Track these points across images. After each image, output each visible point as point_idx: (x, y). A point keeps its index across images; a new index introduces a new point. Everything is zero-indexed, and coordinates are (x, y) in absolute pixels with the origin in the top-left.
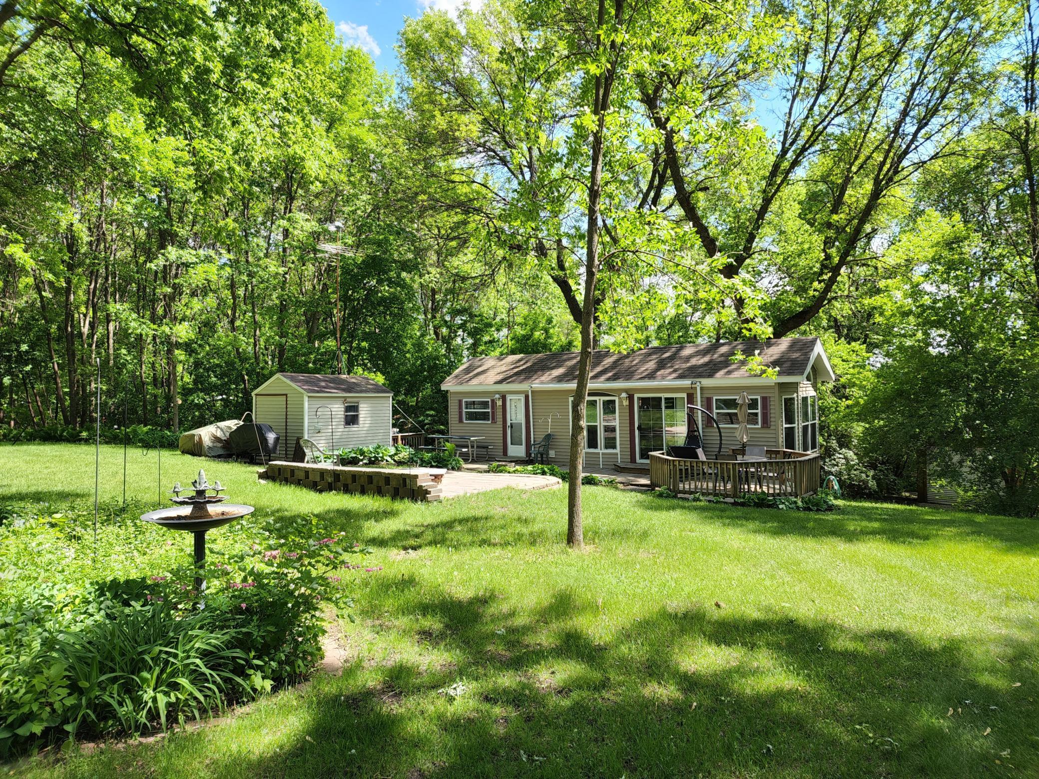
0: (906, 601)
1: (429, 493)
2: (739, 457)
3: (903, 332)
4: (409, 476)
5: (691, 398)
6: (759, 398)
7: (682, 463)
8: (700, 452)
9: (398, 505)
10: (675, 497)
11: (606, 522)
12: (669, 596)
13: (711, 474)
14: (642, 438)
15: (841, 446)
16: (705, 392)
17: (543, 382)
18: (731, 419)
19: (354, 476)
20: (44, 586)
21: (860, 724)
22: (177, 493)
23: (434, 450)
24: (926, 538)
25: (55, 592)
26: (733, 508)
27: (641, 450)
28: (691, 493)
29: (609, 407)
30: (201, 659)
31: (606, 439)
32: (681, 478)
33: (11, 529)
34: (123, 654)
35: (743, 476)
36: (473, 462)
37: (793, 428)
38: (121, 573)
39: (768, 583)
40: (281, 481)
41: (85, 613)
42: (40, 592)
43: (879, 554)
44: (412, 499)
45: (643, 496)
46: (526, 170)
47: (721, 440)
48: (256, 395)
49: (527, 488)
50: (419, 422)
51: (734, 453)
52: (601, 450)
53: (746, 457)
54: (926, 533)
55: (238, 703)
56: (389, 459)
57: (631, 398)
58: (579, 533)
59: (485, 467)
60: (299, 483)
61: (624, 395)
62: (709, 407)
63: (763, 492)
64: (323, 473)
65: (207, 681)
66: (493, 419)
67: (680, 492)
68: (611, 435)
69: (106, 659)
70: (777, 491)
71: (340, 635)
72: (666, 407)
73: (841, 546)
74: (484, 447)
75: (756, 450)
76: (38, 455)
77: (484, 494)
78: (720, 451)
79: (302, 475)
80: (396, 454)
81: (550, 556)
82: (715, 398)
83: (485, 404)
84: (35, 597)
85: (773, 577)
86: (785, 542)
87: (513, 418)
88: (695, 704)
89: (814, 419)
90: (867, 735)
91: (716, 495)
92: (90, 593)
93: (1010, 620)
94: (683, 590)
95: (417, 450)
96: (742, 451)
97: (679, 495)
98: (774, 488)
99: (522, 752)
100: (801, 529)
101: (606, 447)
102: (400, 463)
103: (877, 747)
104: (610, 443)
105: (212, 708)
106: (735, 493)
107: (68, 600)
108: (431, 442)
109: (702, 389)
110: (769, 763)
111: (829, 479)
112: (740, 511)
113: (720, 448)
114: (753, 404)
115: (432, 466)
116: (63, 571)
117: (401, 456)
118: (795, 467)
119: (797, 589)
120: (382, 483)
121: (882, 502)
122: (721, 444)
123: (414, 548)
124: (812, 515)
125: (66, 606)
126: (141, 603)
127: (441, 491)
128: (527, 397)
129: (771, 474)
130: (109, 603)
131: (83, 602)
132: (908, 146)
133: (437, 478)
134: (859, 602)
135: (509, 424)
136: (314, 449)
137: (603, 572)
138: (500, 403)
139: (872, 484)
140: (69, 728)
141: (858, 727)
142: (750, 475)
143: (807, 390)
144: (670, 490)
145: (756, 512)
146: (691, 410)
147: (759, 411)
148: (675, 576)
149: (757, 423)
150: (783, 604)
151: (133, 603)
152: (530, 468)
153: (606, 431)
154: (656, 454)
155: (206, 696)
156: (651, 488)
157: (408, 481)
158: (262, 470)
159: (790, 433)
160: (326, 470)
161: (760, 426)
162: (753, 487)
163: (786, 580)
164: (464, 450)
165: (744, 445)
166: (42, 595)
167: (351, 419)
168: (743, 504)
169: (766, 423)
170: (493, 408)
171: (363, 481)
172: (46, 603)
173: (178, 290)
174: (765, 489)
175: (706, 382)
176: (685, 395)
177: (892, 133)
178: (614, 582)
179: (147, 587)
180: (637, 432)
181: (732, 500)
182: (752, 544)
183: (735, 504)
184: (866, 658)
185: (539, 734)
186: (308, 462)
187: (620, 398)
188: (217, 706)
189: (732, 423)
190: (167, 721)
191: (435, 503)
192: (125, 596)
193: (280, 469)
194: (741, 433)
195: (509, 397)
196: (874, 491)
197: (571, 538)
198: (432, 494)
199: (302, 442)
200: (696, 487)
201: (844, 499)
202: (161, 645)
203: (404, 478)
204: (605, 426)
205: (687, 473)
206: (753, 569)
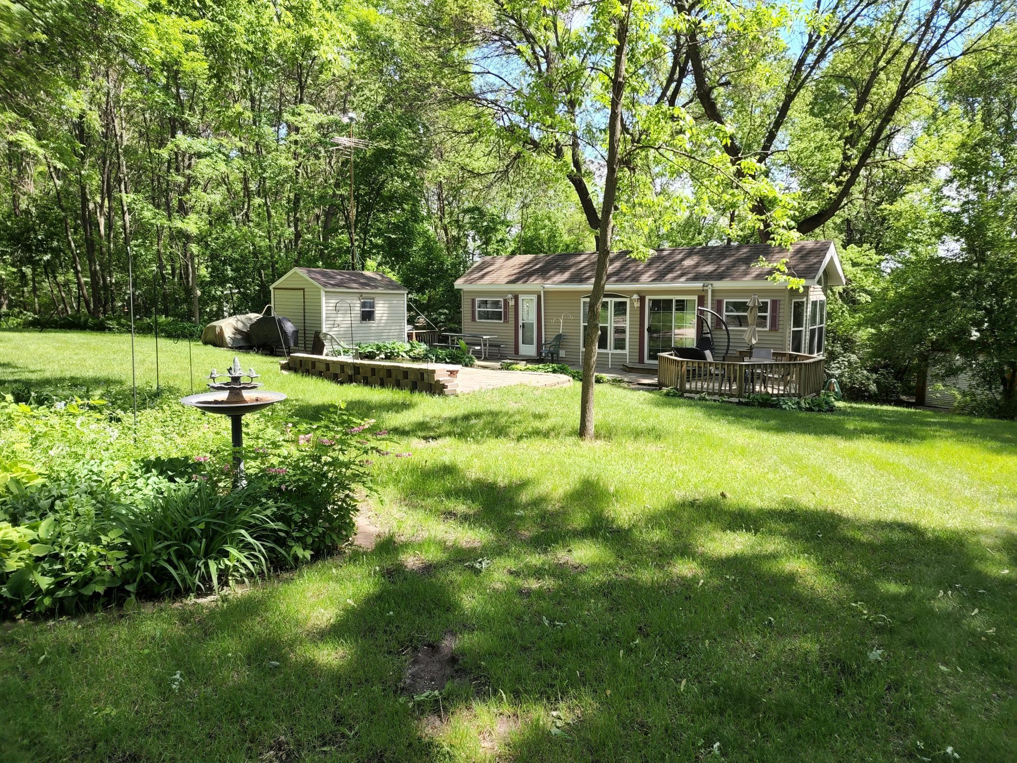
0: (902, 495)
1: (446, 387)
2: (746, 359)
3: (916, 237)
4: (427, 370)
5: (702, 301)
6: (769, 301)
7: (690, 365)
8: (708, 353)
9: (417, 397)
10: (681, 396)
11: (615, 417)
12: (677, 487)
13: (717, 375)
14: (650, 338)
15: (845, 350)
16: (716, 294)
17: (556, 283)
18: (740, 322)
19: (374, 370)
20: (92, 462)
21: (856, 602)
22: (214, 378)
23: (447, 347)
24: (923, 438)
25: (103, 468)
26: (737, 408)
27: (650, 350)
28: (697, 392)
29: (620, 308)
30: (246, 530)
31: (615, 340)
32: (688, 378)
33: (52, 410)
34: (174, 525)
35: (749, 376)
36: (486, 359)
37: (801, 331)
38: (162, 453)
39: (771, 476)
40: (303, 373)
41: (133, 487)
42: (89, 467)
43: (878, 453)
44: (430, 392)
45: (651, 395)
46: (542, 60)
47: (729, 342)
48: (274, 288)
49: (539, 385)
50: (433, 320)
51: (742, 355)
52: (610, 350)
53: (753, 359)
54: (924, 433)
55: (281, 569)
56: (404, 355)
57: (642, 300)
58: (591, 428)
59: (497, 365)
60: (320, 374)
61: (635, 297)
62: (719, 310)
63: (767, 393)
64: (343, 365)
65: (254, 550)
66: (505, 318)
67: (687, 391)
68: (621, 336)
69: (160, 529)
70: (781, 392)
71: (370, 514)
72: (677, 310)
73: (842, 444)
74: (496, 346)
75: (763, 352)
76: (66, 342)
77: (499, 389)
78: (727, 353)
79: (322, 367)
80: (411, 350)
81: (563, 447)
82: (725, 301)
83: (496, 304)
84: (85, 472)
85: (776, 471)
86: (788, 440)
87: (525, 318)
88: (702, 581)
89: (821, 322)
90: (861, 612)
91: (721, 395)
92: (136, 470)
93: (1001, 514)
94: (690, 481)
95: (431, 346)
96: (749, 353)
97: (686, 395)
98: (779, 390)
99: (544, 618)
100: (805, 428)
101: (616, 348)
102: (415, 359)
103: (870, 622)
104: (619, 344)
105: (259, 574)
106: (740, 394)
107: (116, 476)
108: (444, 339)
109: (713, 291)
110: (770, 633)
111: (831, 382)
112: (746, 410)
113: (728, 349)
114: (763, 308)
115: (447, 363)
116: (107, 449)
117: (416, 352)
118: (800, 369)
119: (799, 482)
120: (400, 377)
121: (882, 405)
122: (728, 346)
123: (434, 438)
124: (814, 415)
125: (114, 481)
126: (185, 480)
127: (457, 385)
128: (539, 298)
129: (776, 376)
130: (154, 479)
131: (131, 478)
132: (939, 41)
133: (452, 373)
134: (857, 495)
135: (520, 324)
136: (334, 343)
137: (613, 463)
138: (512, 303)
139: (873, 387)
140: (131, 588)
141: (853, 604)
142: (755, 377)
143: (817, 294)
144: (677, 389)
145: (760, 411)
146: (702, 312)
147: (768, 314)
148: (682, 468)
149: (765, 326)
150: (785, 496)
151: (177, 479)
152: (541, 366)
153: (615, 332)
154: (665, 354)
155: (253, 563)
156: (659, 386)
157: (425, 376)
158: (284, 361)
159: (797, 336)
160: (347, 363)
161: (767, 329)
162: (757, 388)
163: (789, 474)
164: (478, 348)
165: (751, 348)
166: (91, 471)
167: (367, 315)
168: (747, 404)
169: (774, 326)
170: (505, 307)
171: (382, 374)
172: (95, 478)
173: (191, 181)
174: (770, 390)
175: (719, 285)
176: (695, 298)
177: (923, 25)
178: (624, 472)
179: (190, 466)
180: (646, 333)
181: (737, 400)
182: (755, 441)
183: (739, 403)
184: (863, 545)
185: (559, 603)
186: (327, 355)
187: (631, 300)
188: (263, 572)
189: (741, 326)
190: (219, 583)
191: (452, 397)
192: (170, 473)
193: (301, 361)
194: (751, 335)
195: (521, 297)
196: (875, 394)
197: (582, 432)
198: (449, 388)
199: (321, 336)
200: (702, 387)
201: (845, 401)
202: (208, 517)
203: (422, 373)
204: (615, 328)
205: (694, 374)
206: (756, 463)
